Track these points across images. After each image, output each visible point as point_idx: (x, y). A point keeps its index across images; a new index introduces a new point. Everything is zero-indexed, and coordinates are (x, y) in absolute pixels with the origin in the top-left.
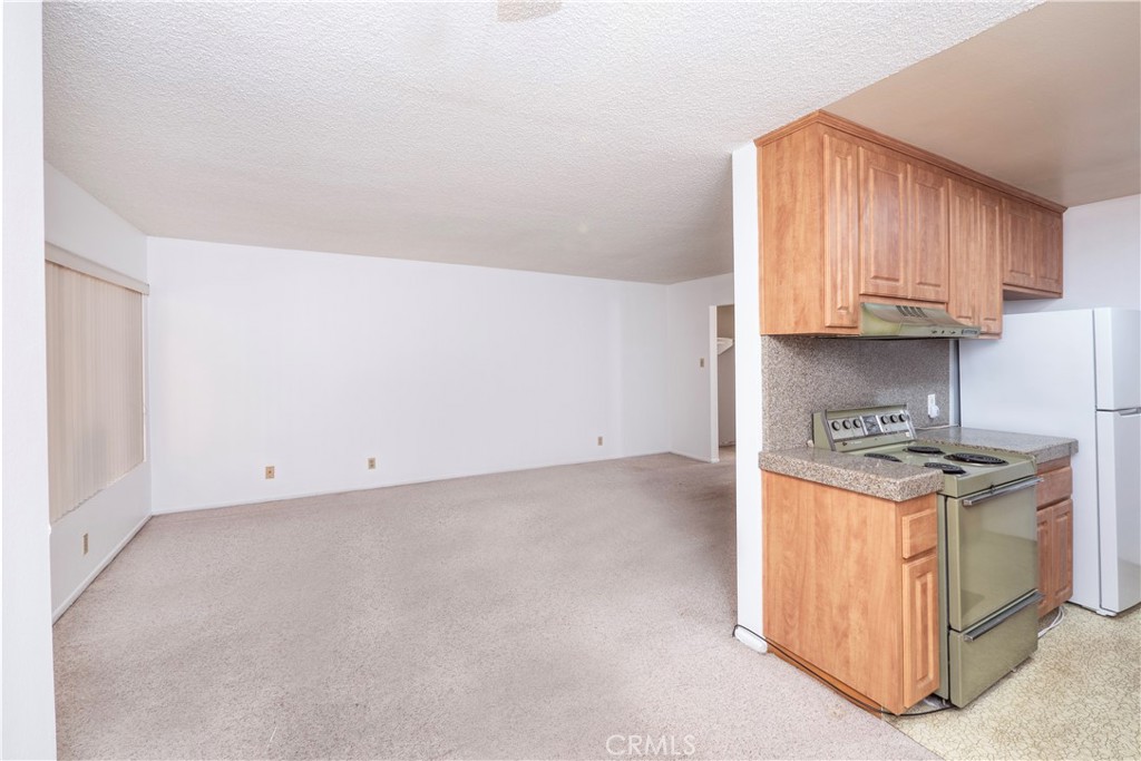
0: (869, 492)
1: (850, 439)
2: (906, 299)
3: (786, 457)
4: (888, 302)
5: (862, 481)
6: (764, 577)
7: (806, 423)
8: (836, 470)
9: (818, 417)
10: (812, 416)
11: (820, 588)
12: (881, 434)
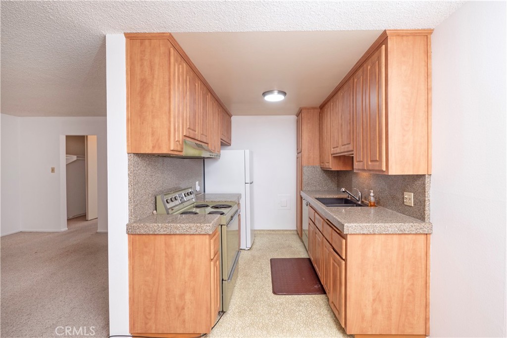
0: (197, 233)
1: (174, 206)
2: (198, 140)
3: (147, 224)
4: (192, 141)
5: (193, 228)
6: (130, 298)
7: (152, 202)
8: (178, 225)
9: (159, 198)
10: (156, 198)
11: (168, 290)
12: (185, 202)
